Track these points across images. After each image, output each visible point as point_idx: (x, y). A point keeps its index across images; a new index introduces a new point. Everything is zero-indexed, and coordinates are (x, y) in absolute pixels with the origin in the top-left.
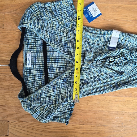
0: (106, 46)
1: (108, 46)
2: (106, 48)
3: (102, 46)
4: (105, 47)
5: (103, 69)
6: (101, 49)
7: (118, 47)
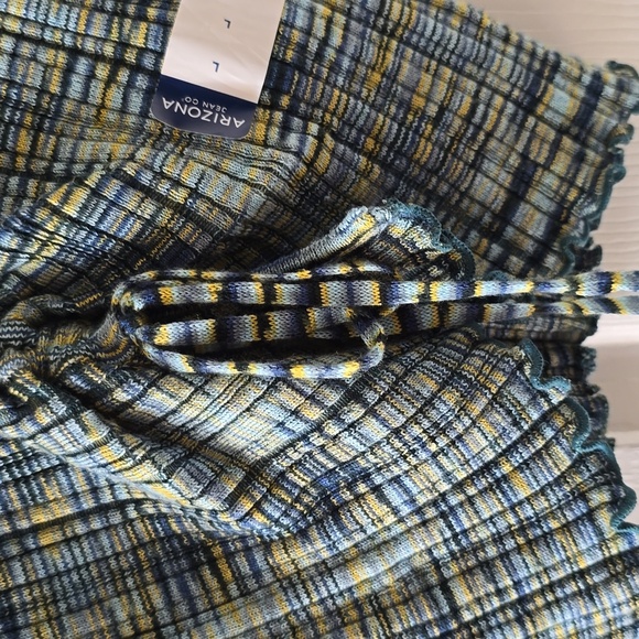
0: (117, 63)
1: (137, 69)
2: (115, 96)
3: (46, 56)
4: (91, 76)
5: (42, 439)
6: (29, 97)
7: (285, 101)
